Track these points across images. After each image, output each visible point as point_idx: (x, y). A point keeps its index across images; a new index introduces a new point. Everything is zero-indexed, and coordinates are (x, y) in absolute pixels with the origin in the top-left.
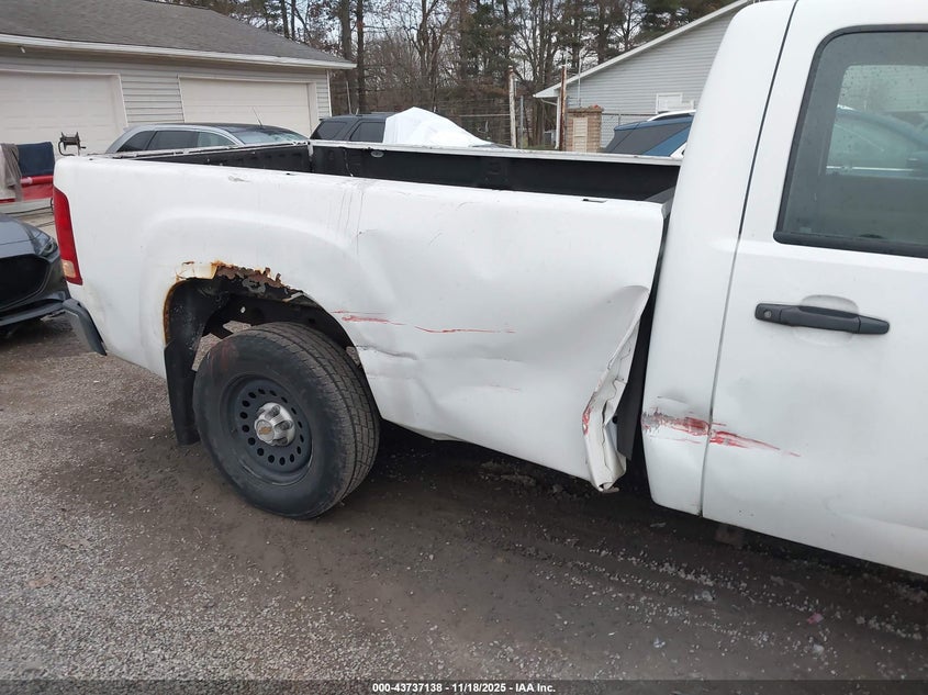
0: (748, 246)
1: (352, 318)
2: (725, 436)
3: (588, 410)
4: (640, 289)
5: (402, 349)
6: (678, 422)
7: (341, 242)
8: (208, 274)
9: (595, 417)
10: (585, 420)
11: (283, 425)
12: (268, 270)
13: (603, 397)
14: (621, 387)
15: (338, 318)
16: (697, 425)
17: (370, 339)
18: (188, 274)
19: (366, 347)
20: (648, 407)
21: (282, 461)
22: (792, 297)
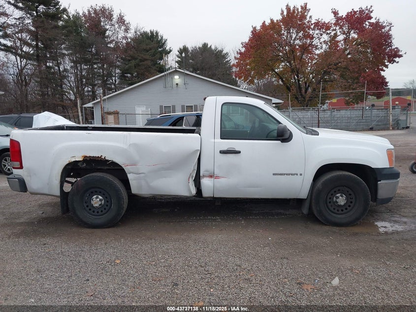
0: (216, 140)
1: (127, 165)
2: (217, 177)
3: (189, 178)
4: (198, 150)
5: (141, 172)
6: (207, 177)
7: (125, 147)
8: (81, 159)
9: (191, 179)
10: (189, 180)
11: (101, 200)
12: (102, 156)
13: (192, 174)
14: (196, 171)
15: (123, 166)
16: (211, 176)
17: (132, 170)
18: (73, 160)
19: (130, 173)
20: (201, 175)
21: (98, 212)
22: (225, 148)
